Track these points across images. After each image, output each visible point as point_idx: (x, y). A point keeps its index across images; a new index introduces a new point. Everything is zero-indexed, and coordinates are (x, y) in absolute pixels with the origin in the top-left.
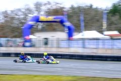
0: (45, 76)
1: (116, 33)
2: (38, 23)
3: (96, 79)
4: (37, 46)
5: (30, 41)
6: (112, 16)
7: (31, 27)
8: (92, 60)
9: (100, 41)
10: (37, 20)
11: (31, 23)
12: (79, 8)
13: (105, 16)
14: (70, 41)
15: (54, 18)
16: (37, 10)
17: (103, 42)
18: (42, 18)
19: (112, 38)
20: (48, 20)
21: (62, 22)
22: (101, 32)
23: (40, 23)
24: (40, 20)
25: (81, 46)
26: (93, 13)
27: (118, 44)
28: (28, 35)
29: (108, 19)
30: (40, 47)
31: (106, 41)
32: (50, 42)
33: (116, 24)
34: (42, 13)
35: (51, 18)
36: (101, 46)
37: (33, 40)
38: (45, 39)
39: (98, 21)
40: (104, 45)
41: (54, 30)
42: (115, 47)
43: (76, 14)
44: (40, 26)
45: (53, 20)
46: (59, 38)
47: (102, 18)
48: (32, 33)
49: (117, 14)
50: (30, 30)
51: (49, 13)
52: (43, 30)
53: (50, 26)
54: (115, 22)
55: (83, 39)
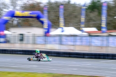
0: (20, 73)
1: (94, 29)
2: (13, 18)
3: (72, 76)
4: (12, 42)
5: (4, 36)
6: (91, 12)
7: (6, 22)
8: (69, 57)
9: (78, 38)
10: (13, 15)
11: (6, 18)
12: (56, 3)
13: (84, 12)
14: (46, 38)
15: (30, 14)
16: (12, 5)
17: (80, 39)
18: (18, 13)
19: (90, 35)
20: (24, 15)
21: (38, 18)
22: (79, 28)
23: (15, 19)
24: (15, 15)
25: (58, 42)
26: (71, 9)
27: (96, 41)
28: (3, 31)
29: (87, 15)
30: (15, 43)
31: (84, 38)
32: (25, 38)
33: (94, 21)
34: (18, 8)
35: (27, 13)
36: (78, 43)
37: (8, 36)
38: (21, 34)
39: (76, 17)
40: (82, 42)
41: (30, 26)
42: (93, 44)
43: (53, 9)
44: (16, 21)
45: (29, 15)
46: (35, 34)
47: (81, 14)
48: (7, 29)
49: (96, 10)
50: (5, 26)
51: (25, 8)
52: (19, 26)
53: (25, 21)
54: (94, 18)
55: (60, 36)
